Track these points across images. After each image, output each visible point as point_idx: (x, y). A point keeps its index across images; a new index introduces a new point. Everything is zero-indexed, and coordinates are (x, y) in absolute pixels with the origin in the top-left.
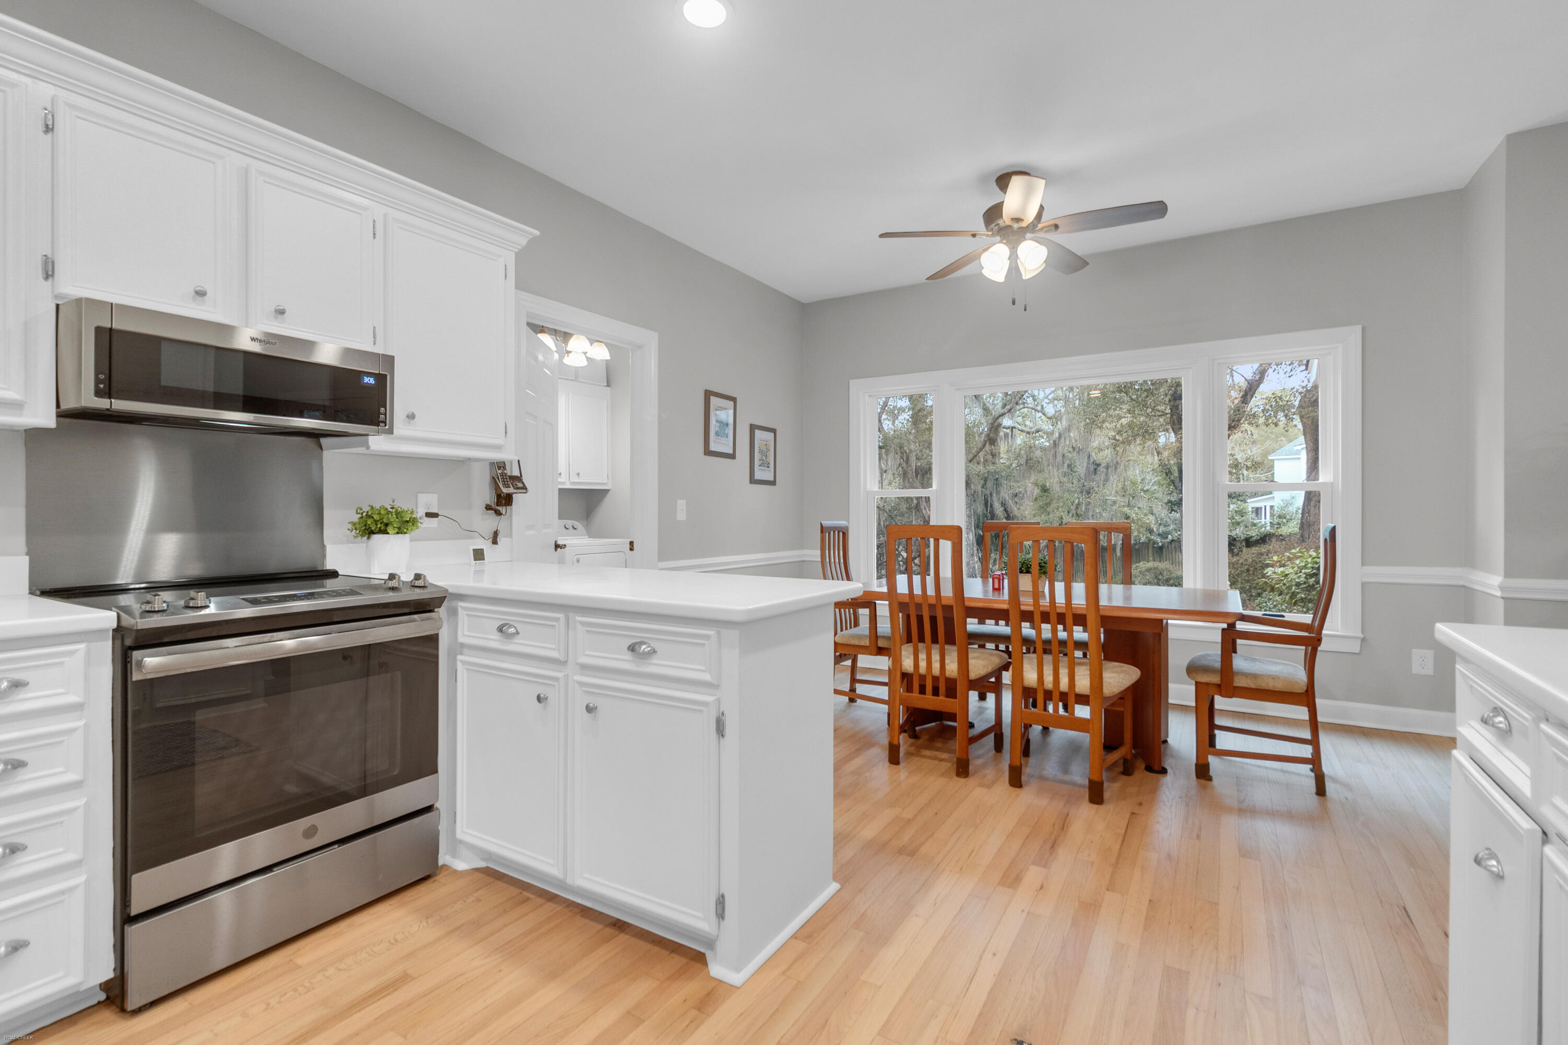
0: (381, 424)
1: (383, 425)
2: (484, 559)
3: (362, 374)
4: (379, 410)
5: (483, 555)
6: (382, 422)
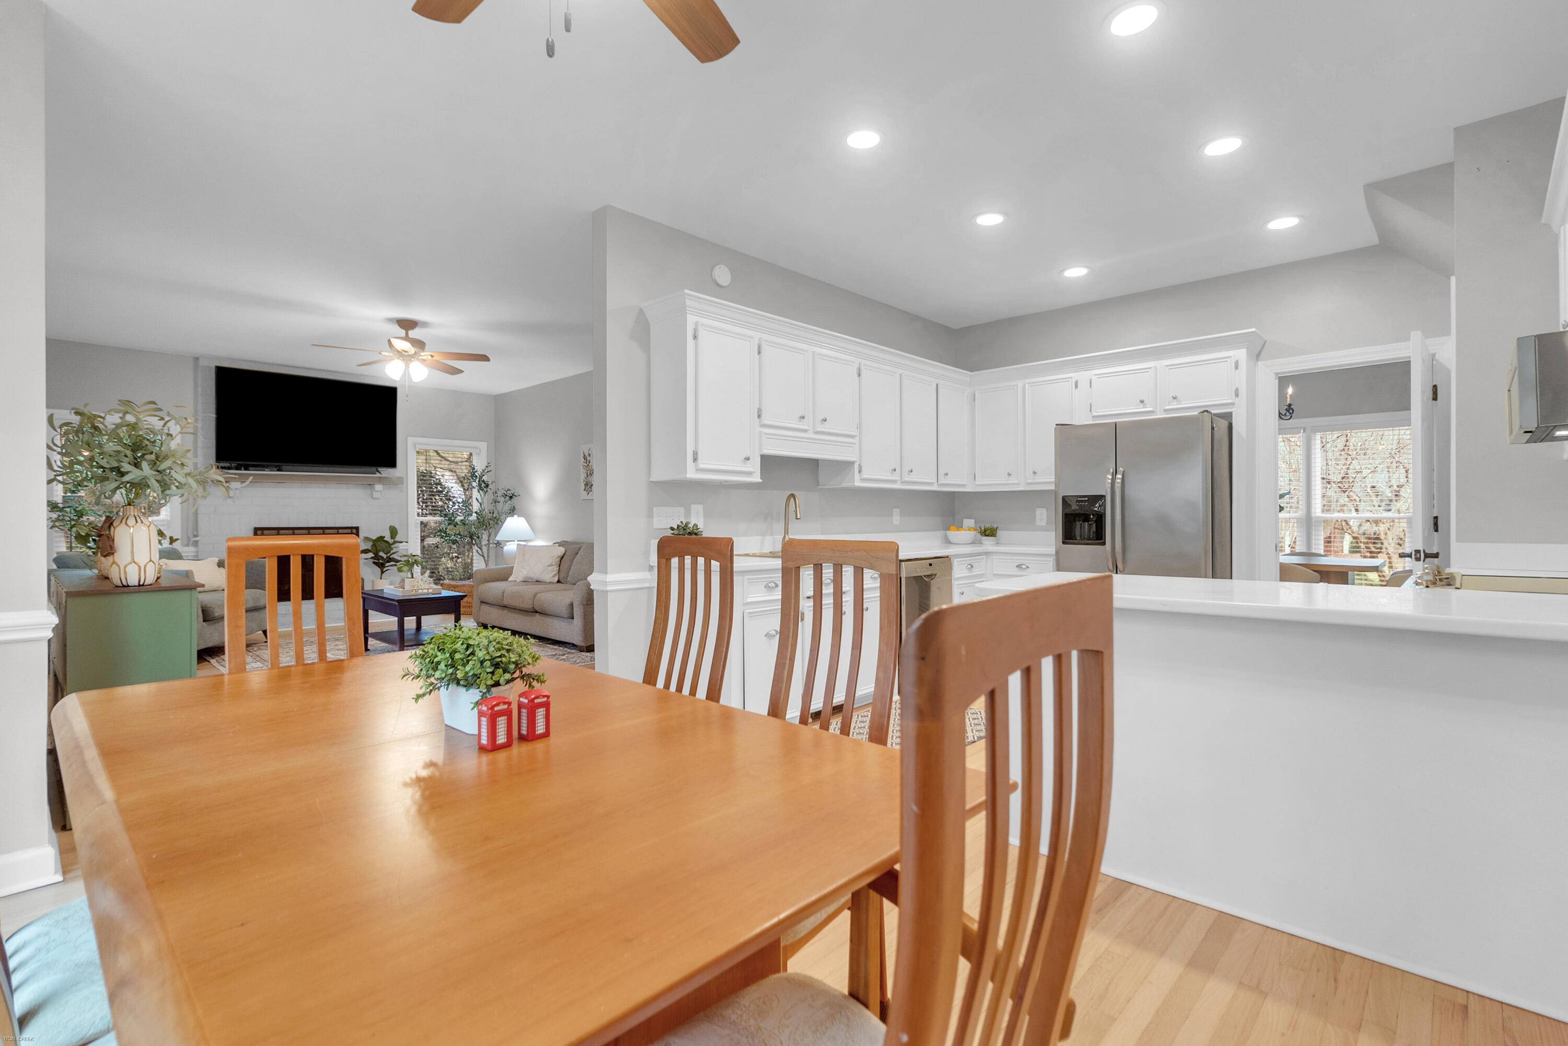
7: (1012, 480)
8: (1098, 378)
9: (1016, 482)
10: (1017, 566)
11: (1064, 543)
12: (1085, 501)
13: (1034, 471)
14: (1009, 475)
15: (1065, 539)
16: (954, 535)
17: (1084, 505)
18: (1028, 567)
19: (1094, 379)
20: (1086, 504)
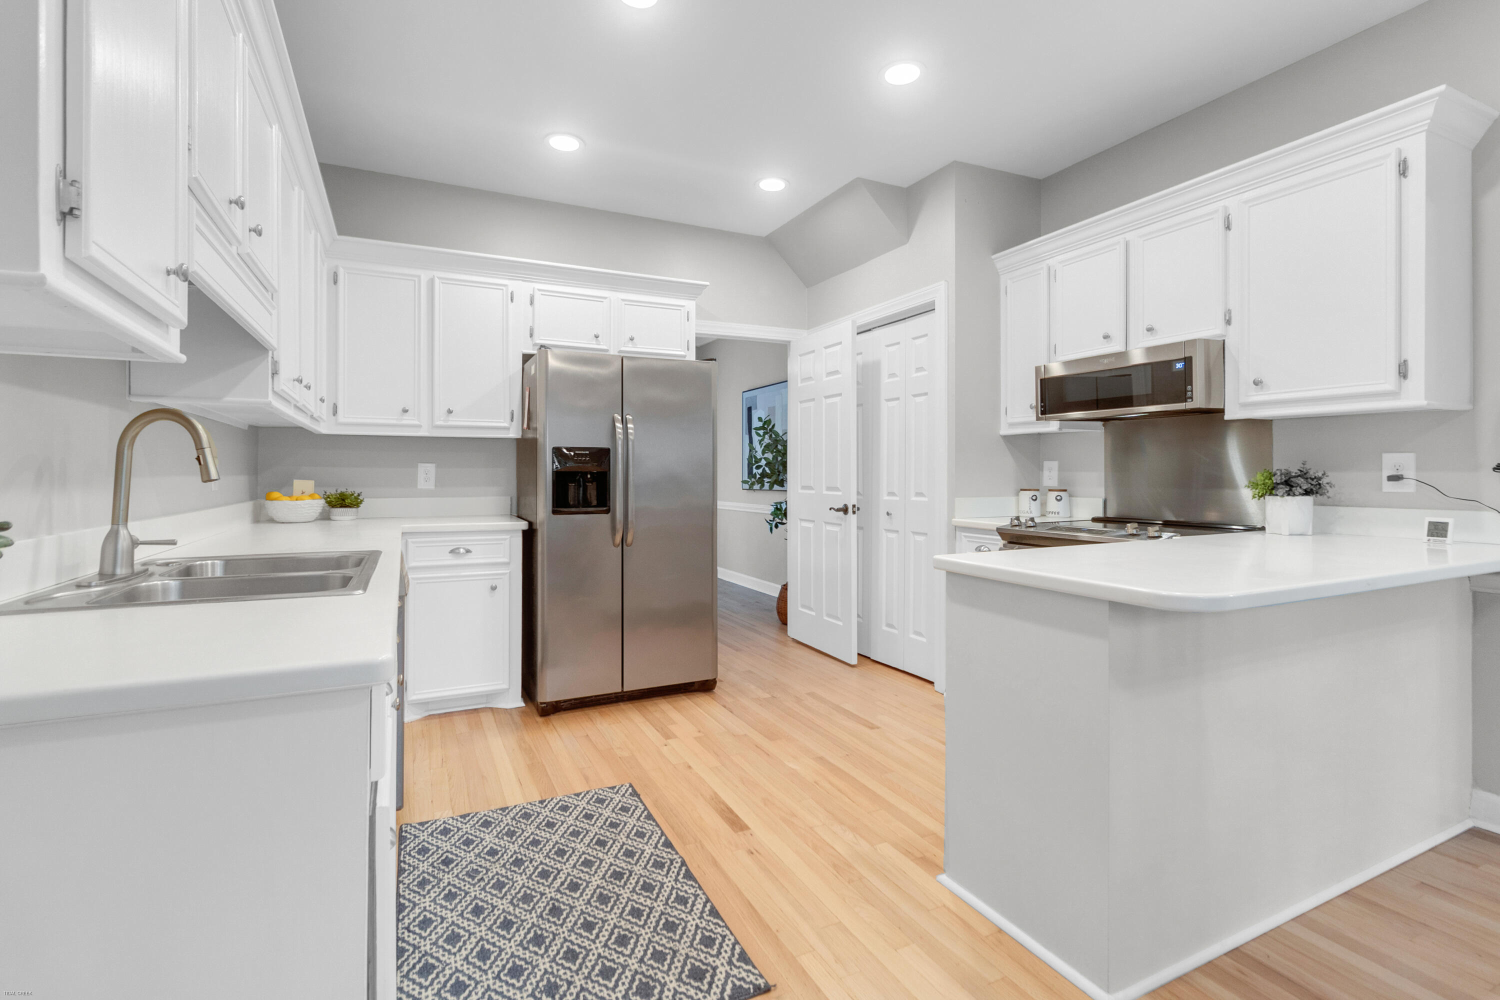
0: (1189, 400)
1: (1191, 400)
2: (1446, 537)
3: (1174, 362)
4: (1186, 388)
5: (1447, 531)
6: (1189, 398)
7: (407, 420)
8: (542, 294)
9: (416, 422)
10: (452, 552)
11: (554, 512)
12: (586, 455)
13: (449, 409)
14: (405, 411)
15: (557, 507)
16: (280, 506)
17: (585, 460)
18: (468, 551)
19: (537, 296)
20: (588, 459)
